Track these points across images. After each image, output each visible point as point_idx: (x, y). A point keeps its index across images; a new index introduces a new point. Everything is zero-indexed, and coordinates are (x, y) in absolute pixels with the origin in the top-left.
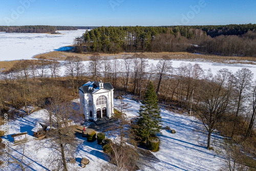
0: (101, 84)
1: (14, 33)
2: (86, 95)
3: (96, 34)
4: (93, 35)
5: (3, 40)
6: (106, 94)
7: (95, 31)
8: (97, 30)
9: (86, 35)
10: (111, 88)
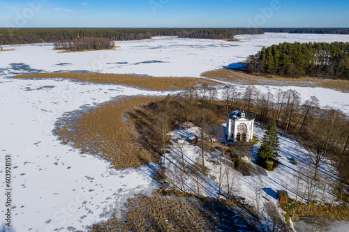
0: (243, 114)
1: (187, 39)
2: (230, 120)
3: (273, 53)
4: (270, 53)
5: (175, 49)
6: (246, 123)
7: (272, 50)
8: (275, 48)
9: (262, 52)
10: (252, 119)
